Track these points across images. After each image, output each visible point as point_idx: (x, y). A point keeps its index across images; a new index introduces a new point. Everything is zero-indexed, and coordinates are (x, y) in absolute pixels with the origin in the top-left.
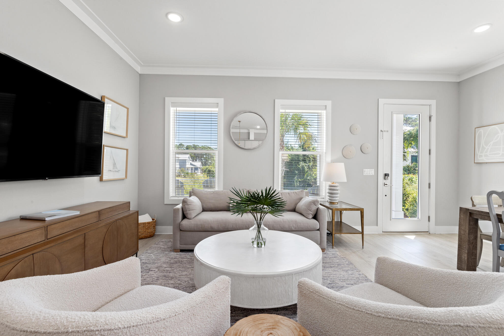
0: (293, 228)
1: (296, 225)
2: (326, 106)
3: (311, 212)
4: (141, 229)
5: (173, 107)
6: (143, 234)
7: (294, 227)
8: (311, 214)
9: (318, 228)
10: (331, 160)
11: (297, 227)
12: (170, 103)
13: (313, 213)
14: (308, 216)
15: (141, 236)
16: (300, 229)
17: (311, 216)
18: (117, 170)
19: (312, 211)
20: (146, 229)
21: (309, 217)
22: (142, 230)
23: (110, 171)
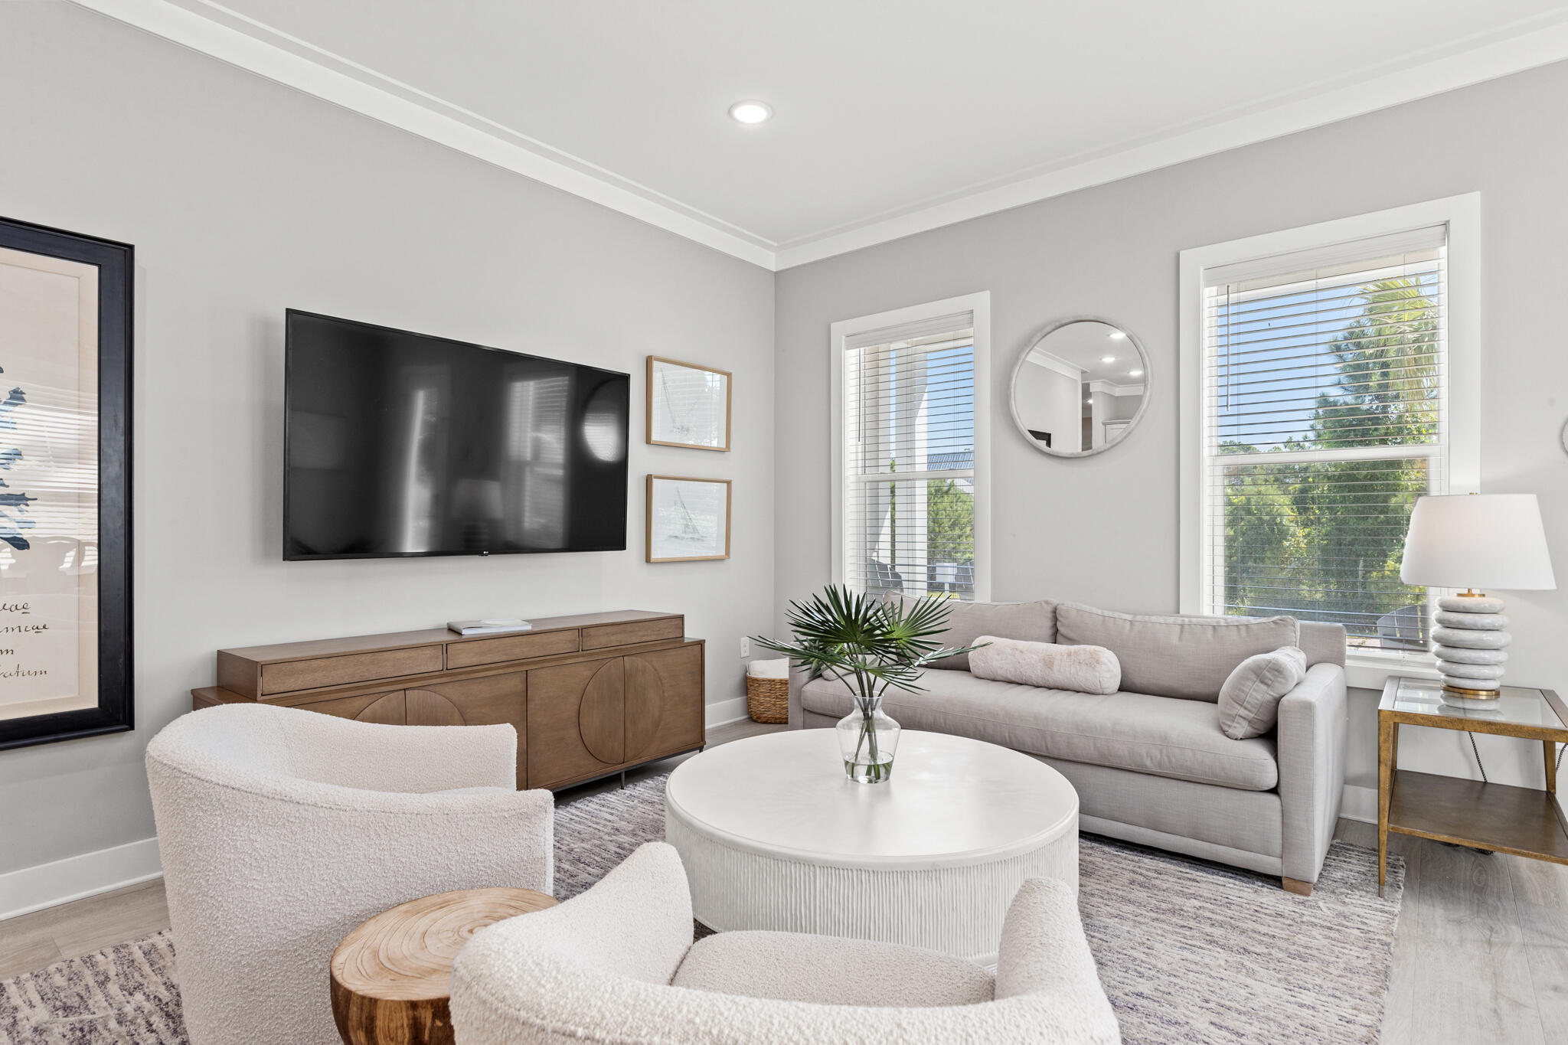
0: (1148, 763)
1: (1161, 753)
2: (1446, 224)
3: (1246, 708)
4: (765, 697)
5: (850, 347)
6: (769, 709)
7: (1151, 759)
8: (1244, 718)
9: (1272, 784)
10: (1481, 483)
11: (1166, 760)
12: (843, 337)
13: (1252, 715)
14: (1229, 726)
15: (764, 715)
16: (1180, 773)
17: (1241, 729)
18: (696, 536)
19: (1249, 707)
20: (777, 698)
21: (1231, 731)
22: (768, 699)
23: (676, 537)
